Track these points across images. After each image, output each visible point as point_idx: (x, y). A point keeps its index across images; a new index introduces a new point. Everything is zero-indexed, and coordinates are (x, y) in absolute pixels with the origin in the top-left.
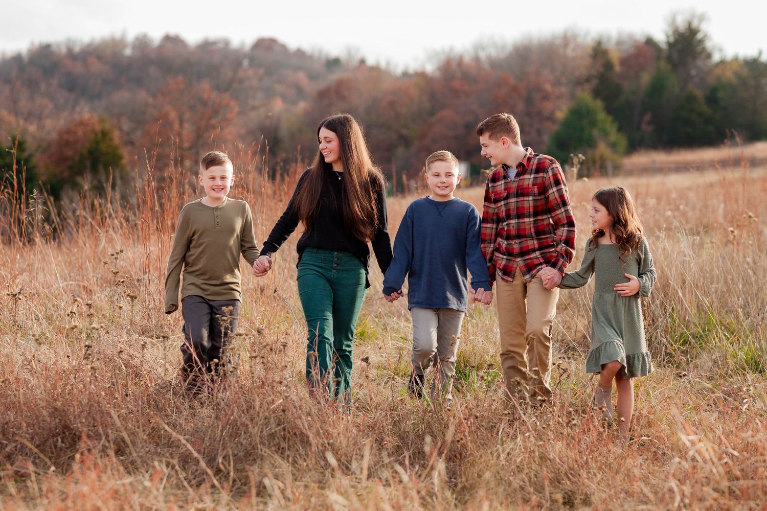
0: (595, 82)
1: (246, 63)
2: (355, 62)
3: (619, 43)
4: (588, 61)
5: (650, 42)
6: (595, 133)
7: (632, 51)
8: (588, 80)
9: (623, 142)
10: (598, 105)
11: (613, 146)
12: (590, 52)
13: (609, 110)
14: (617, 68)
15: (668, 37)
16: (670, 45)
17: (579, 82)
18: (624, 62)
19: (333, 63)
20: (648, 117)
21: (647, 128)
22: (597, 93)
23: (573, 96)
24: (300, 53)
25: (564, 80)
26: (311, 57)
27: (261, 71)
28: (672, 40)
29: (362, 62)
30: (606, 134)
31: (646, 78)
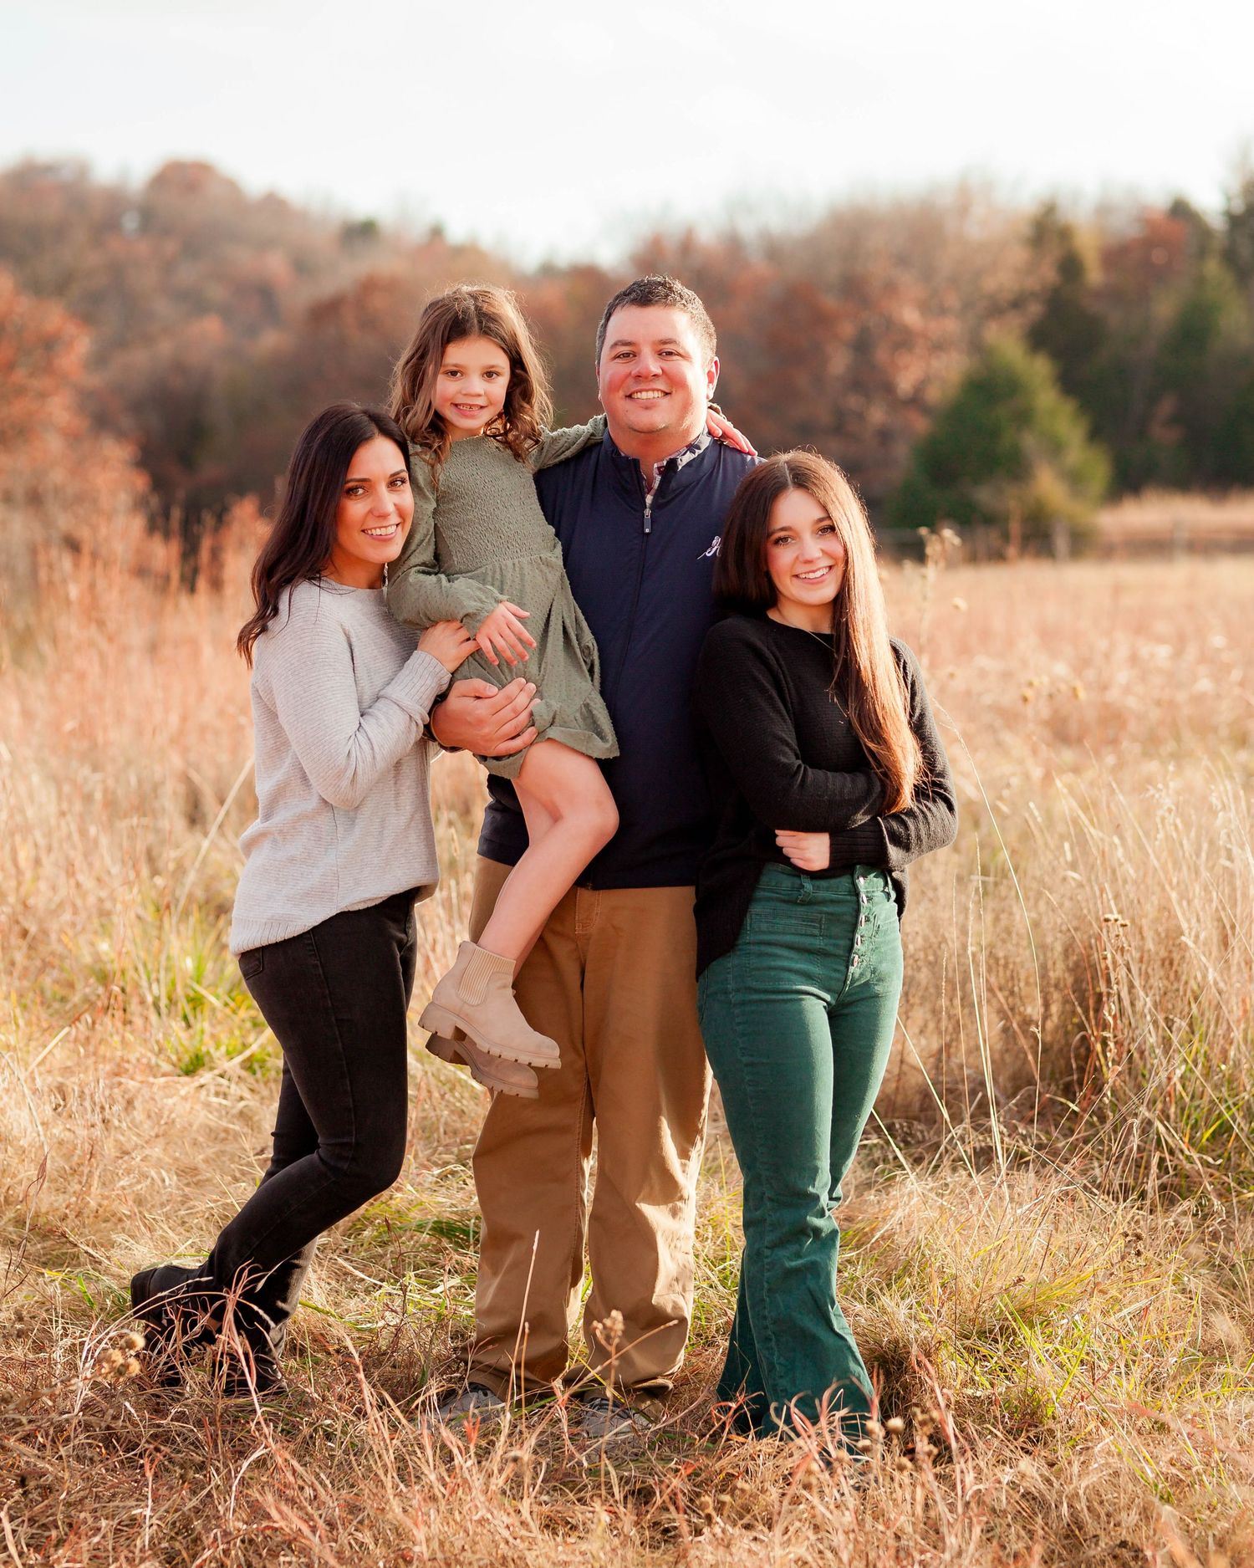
0: (1035, 309)
1: (130, 223)
2: (417, 233)
3: (1104, 210)
4: (1018, 255)
5: (1180, 211)
6: (1029, 441)
7: (1133, 232)
8: (1017, 304)
9: (1099, 470)
10: (1038, 372)
11: (1075, 480)
12: (1026, 230)
13: (1069, 384)
14: (1094, 275)
15: (1229, 199)
16: (1235, 221)
17: (996, 309)
18: (1115, 256)
19: (362, 233)
20: (1167, 406)
21: (1164, 436)
22: (1038, 339)
23: (976, 346)
24: (274, 204)
25: (952, 300)
26: (302, 216)
27: (170, 247)
28: (1238, 206)
29: (437, 233)
30: (1056, 449)
31: (1165, 308)
